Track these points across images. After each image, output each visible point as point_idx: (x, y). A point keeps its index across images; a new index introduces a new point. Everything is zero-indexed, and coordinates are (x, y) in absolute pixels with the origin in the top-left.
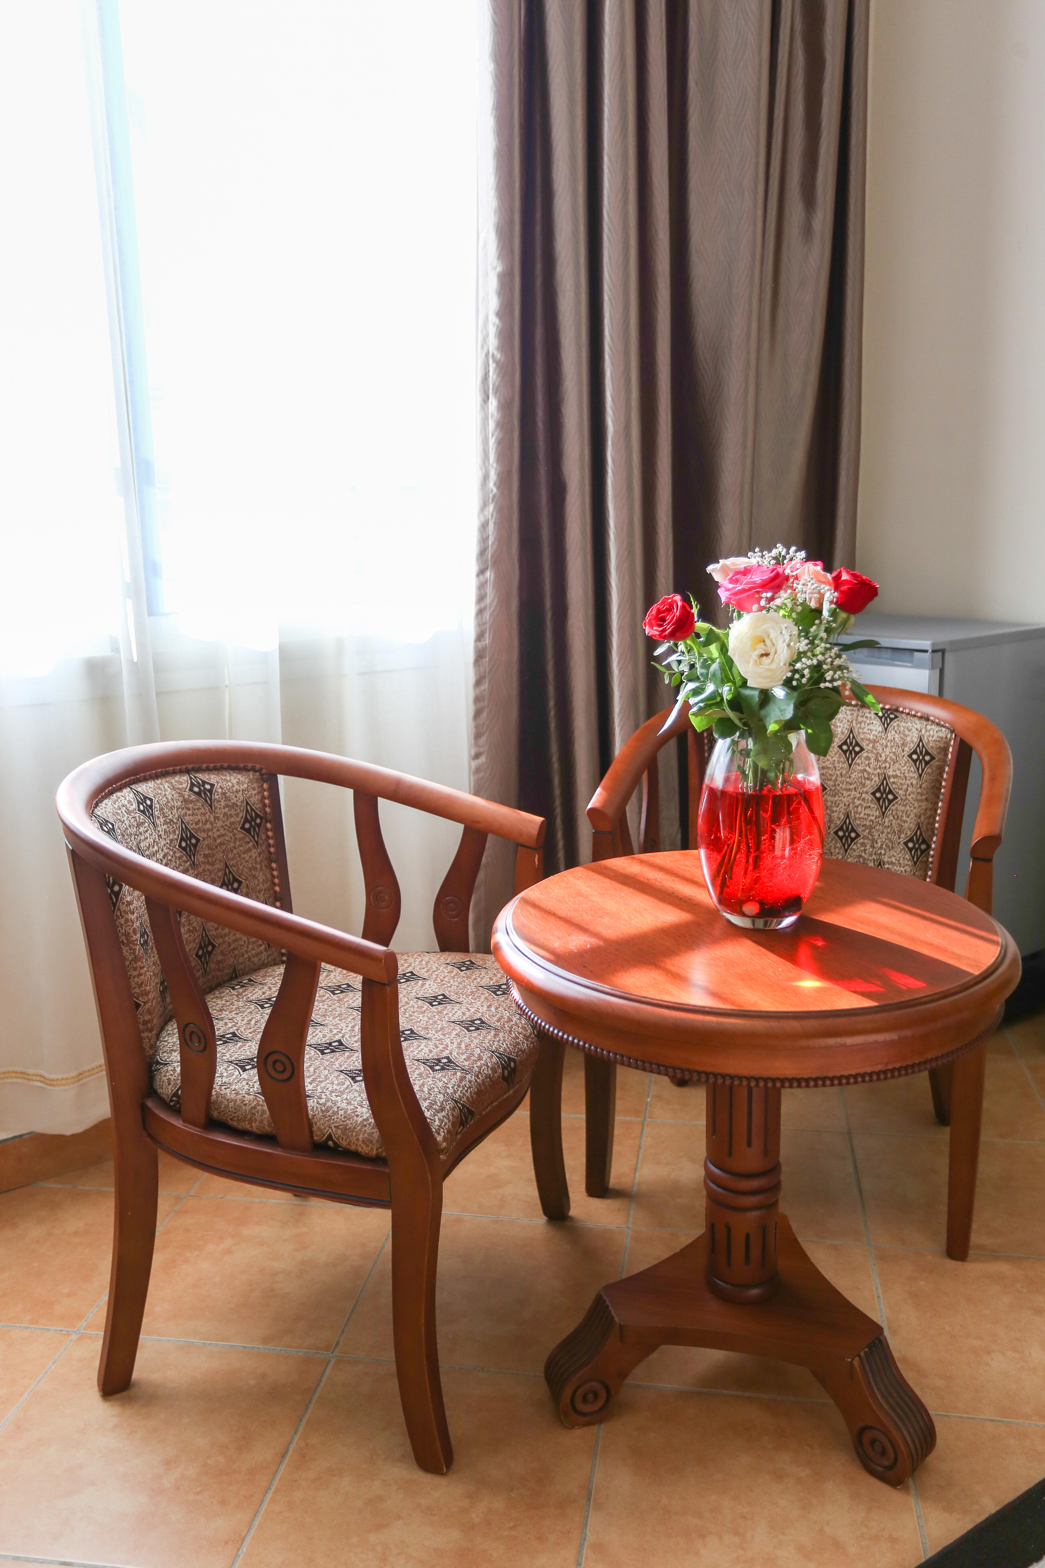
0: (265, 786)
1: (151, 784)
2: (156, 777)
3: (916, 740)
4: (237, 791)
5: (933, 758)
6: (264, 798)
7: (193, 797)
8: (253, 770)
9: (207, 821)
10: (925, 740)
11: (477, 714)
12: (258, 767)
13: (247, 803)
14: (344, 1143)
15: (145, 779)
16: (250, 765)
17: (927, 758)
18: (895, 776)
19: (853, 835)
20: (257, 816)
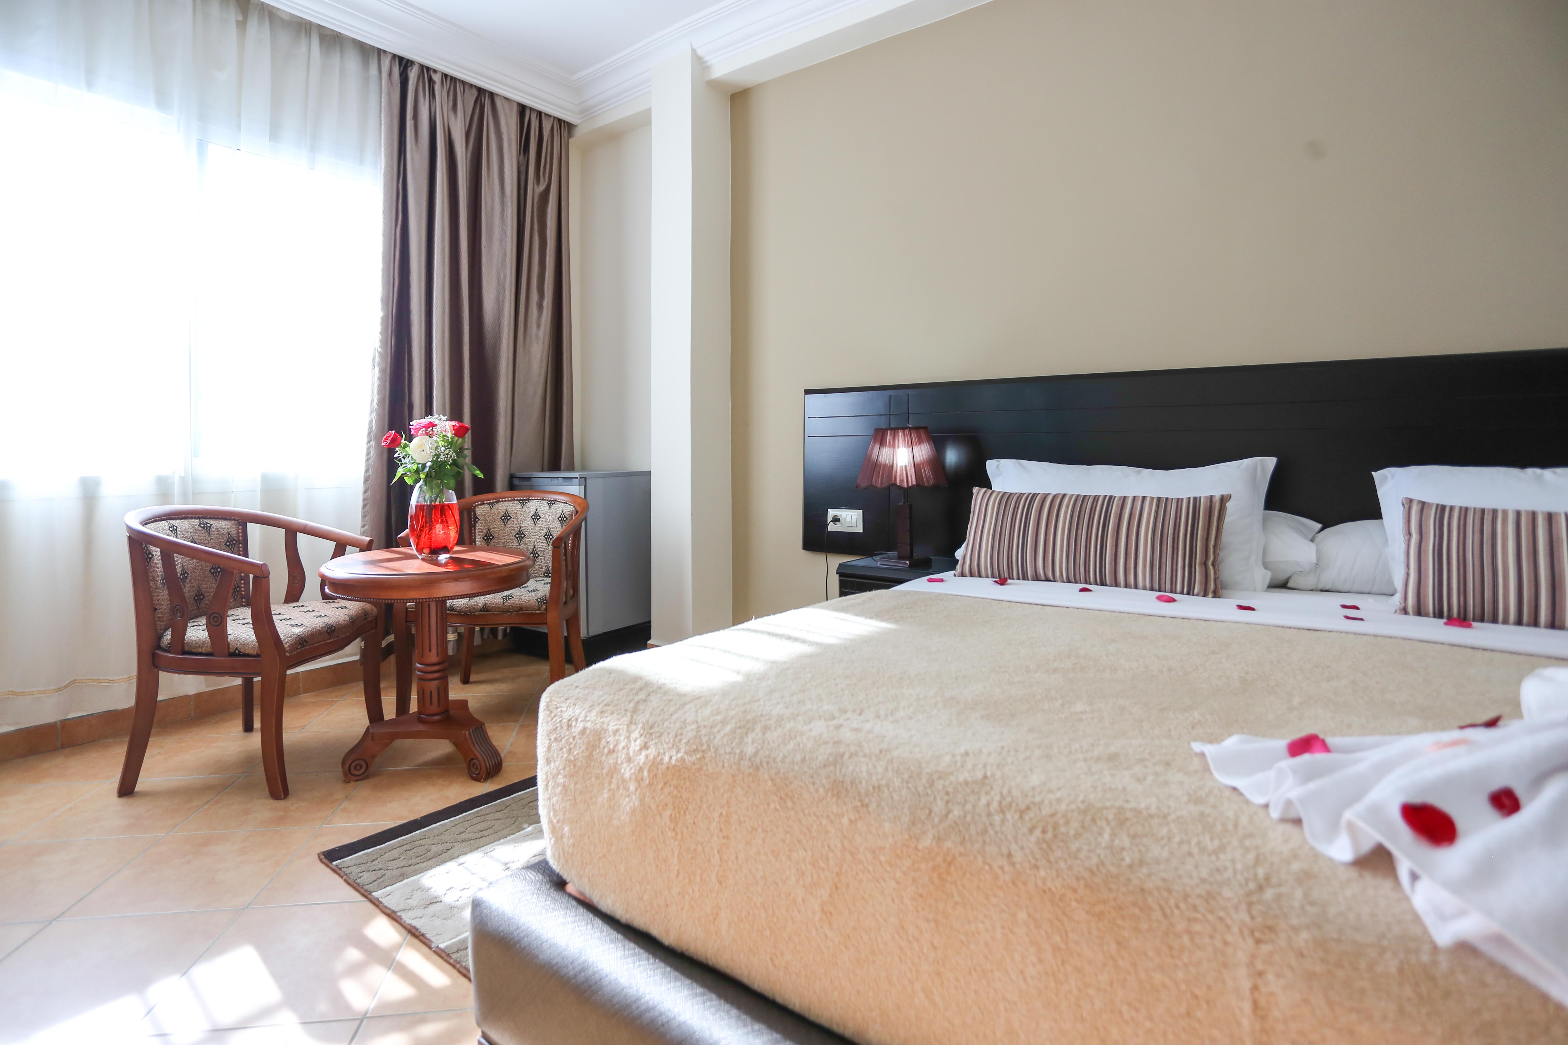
0: (240, 527)
1: (178, 521)
2: (182, 519)
3: (561, 512)
4: (224, 528)
5: (567, 519)
6: (238, 533)
7: (200, 528)
8: (234, 520)
9: (206, 539)
10: (564, 512)
11: (364, 506)
12: (237, 518)
13: (229, 534)
14: (243, 650)
15: (175, 519)
16: (233, 518)
17: (565, 519)
18: (552, 528)
20: (234, 540)
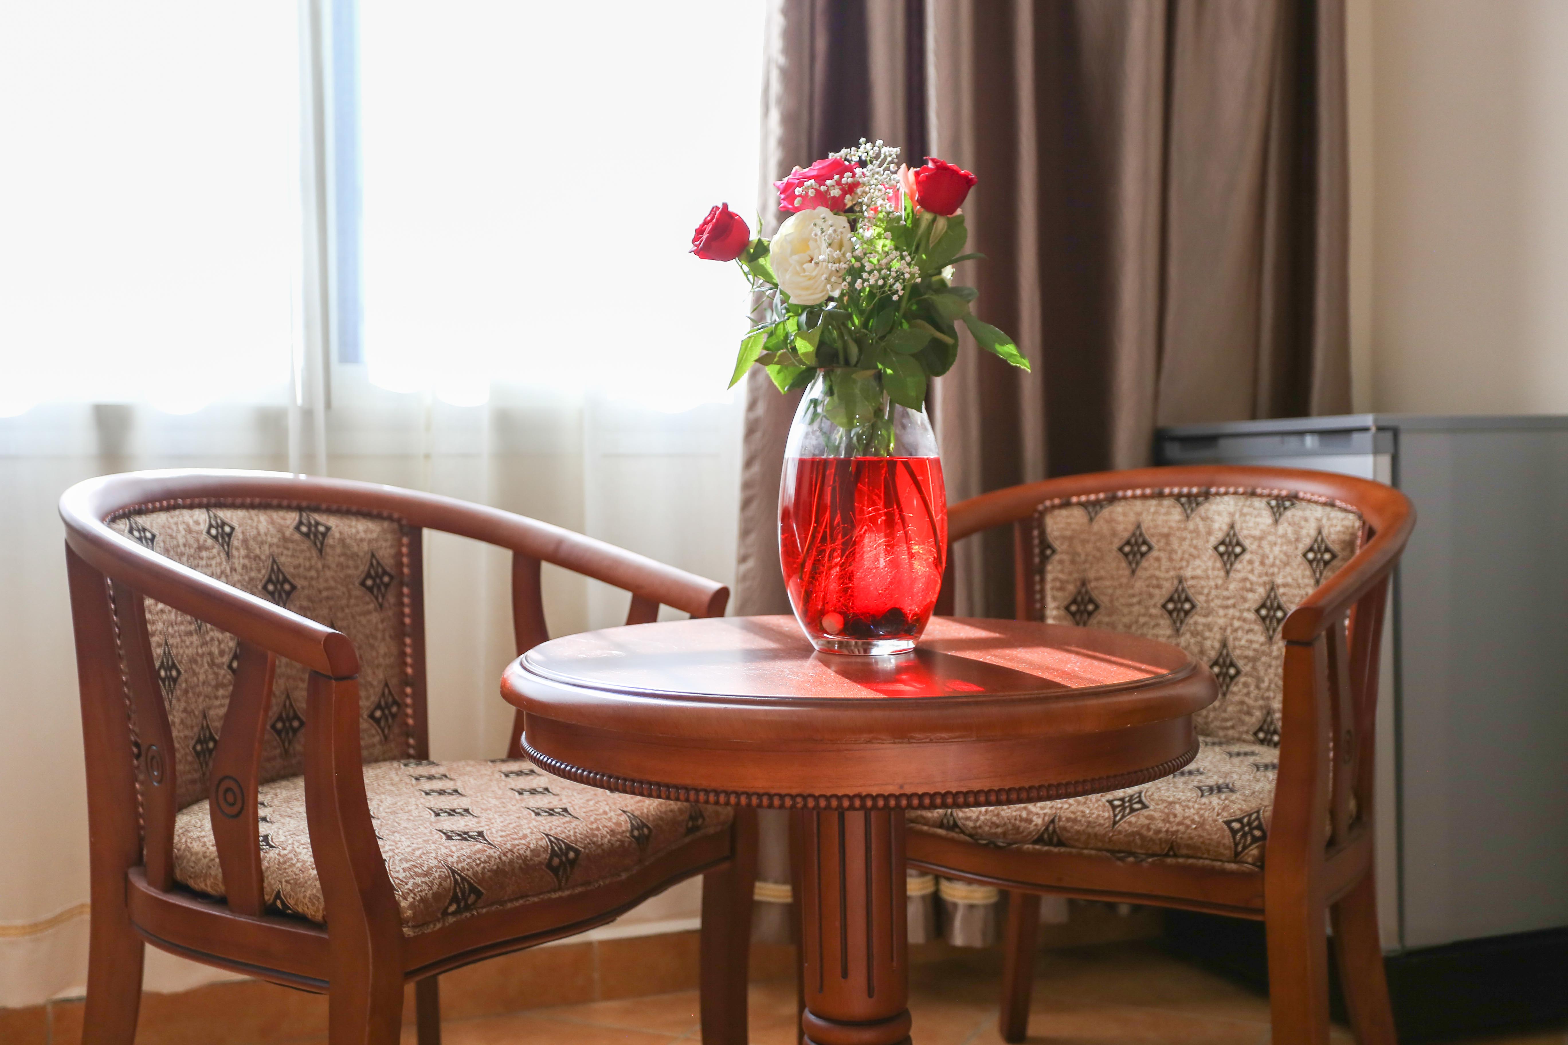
0: (405, 540)
1: (241, 513)
2: (252, 507)
3: (1313, 533)
4: (362, 540)
5: (1334, 556)
6: (399, 554)
7: (297, 536)
8: (390, 518)
9: (310, 568)
10: (1325, 532)
11: (746, 504)
12: (396, 515)
13: (373, 556)
14: (291, 902)
15: (233, 506)
16: (385, 513)
17: (1327, 556)
18: (1285, 585)
19: (1232, 671)
20: (385, 572)
